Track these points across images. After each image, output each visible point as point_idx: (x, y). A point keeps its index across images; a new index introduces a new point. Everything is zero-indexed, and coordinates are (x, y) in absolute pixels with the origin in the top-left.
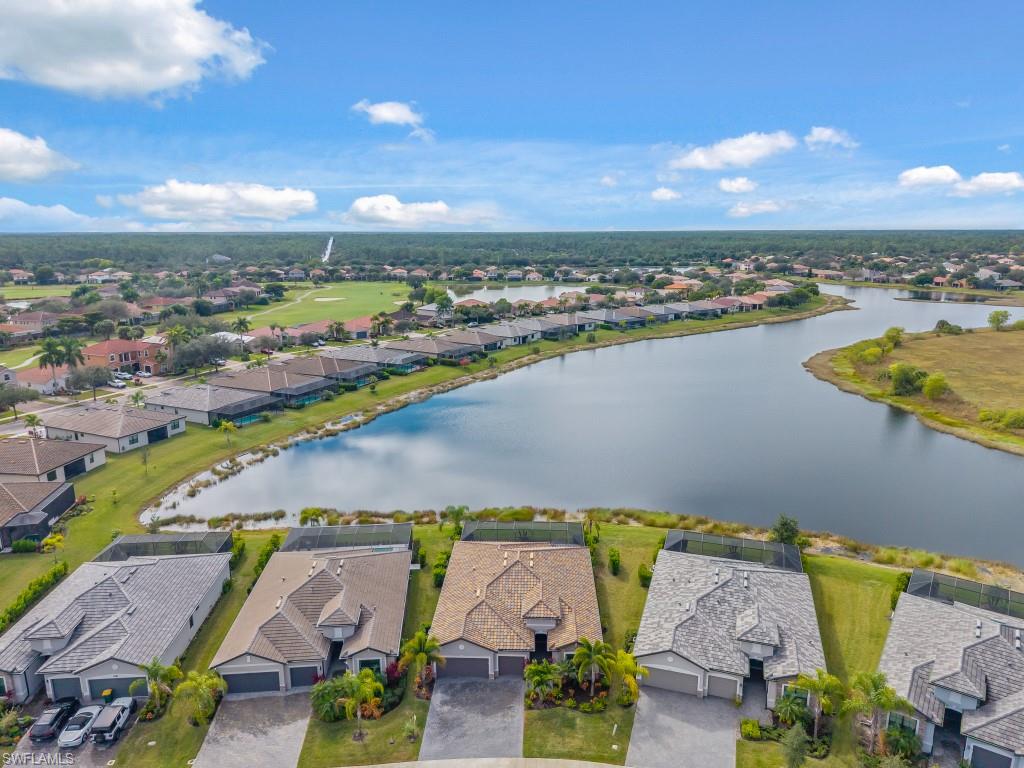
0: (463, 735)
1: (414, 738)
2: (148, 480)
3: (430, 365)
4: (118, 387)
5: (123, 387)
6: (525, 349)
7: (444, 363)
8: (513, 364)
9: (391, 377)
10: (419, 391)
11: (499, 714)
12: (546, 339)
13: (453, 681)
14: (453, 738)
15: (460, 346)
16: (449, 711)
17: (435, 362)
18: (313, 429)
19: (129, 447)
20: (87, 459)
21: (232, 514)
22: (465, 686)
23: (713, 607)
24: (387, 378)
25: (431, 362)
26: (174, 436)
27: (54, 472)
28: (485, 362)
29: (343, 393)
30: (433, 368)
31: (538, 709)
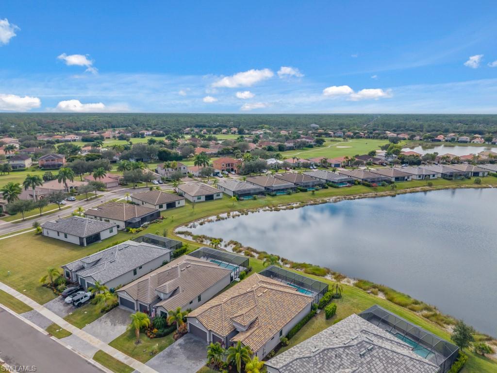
0: (171, 363)
1: (153, 354)
2: (192, 214)
3: (355, 184)
4: (220, 177)
5: (222, 177)
6: (424, 182)
7: (364, 184)
8: (408, 190)
9: (329, 187)
10: (338, 197)
11: (193, 361)
12: (443, 178)
13: (192, 337)
14: (166, 361)
15: (379, 176)
16: (178, 349)
17: (359, 183)
18: (271, 206)
19: (197, 201)
20: (177, 202)
21: (204, 236)
22: (195, 341)
23: (331, 358)
24: (327, 188)
25: (356, 182)
26: (216, 199)
27: (162, 205)
28: (390, 186)
29: (299, 192)
30: (356, 186)
31: (210, 368)
